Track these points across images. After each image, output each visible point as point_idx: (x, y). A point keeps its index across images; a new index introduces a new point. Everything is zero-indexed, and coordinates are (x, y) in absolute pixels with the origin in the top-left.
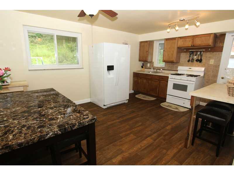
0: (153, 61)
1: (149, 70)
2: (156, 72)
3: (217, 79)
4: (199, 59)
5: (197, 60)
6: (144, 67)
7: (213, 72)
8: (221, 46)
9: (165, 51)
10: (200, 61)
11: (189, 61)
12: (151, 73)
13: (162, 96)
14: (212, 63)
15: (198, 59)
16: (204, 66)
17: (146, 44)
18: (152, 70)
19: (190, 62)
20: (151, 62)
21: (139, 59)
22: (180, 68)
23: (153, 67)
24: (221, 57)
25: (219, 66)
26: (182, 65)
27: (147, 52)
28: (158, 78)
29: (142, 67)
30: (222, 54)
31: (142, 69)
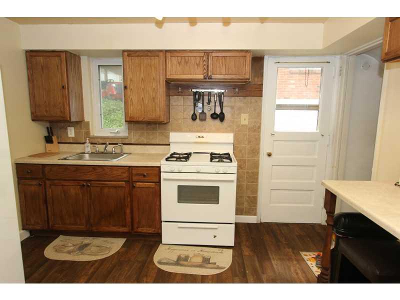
0: (86, 120)
1: (78, 148)
2: (102, 153)
3: (259, 157)
4: (218, 111)
5: (215, 116)
6: (54, 138)
7: (249, 142)
8: (259, 83)
9: (128, 86)
10: (220, 117)
11: (194, 118)
12: (87, 161)
13: (144, 230)
14: (246, 122)
15: (215, 113)
16: (229, 129)
17: (56, 60)
18: (88, 148)
19: (198, 120)
20: (80, 124)
21: (32, 113)
22: (174, 136)
23: (91, 138)
24: (260, 107)
25: (259, 127)
26: (179, 129)
27: (63, 87)
28: (125, 175)
29: (49, 140)
30: (261, 100)
31: (49, 145)
